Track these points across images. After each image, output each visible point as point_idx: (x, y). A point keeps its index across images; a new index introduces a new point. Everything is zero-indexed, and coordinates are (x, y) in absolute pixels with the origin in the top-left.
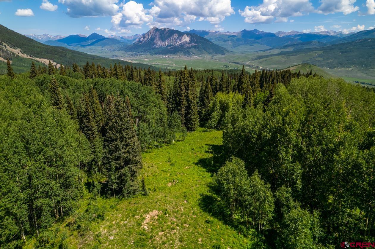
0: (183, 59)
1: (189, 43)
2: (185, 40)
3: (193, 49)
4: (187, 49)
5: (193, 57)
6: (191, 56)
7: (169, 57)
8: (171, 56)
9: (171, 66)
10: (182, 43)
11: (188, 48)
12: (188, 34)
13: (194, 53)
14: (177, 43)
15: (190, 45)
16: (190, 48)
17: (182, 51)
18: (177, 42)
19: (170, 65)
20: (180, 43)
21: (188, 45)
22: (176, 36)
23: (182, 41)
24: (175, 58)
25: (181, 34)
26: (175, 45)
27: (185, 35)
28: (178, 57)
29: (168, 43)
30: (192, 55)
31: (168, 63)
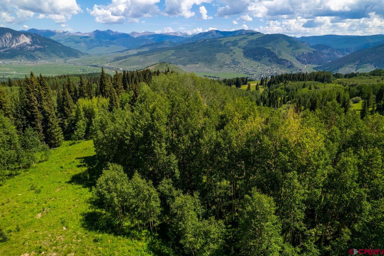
0: (27, 64)
1: (31, 46)
2: (24, 41)
3: (38, 52)
4: (30, 53)
5: (39, 61)
6: (37, 60)
7: (4, 63)
8: (8, 62)
9: (10, 74)
10: (20, 45)
11: (30, 51)
12: (27, 34)
13: (40, 57)
14: (14, 45)
15: (33, 47)
16: (33, 51)
17: (22, 54)
18: (12, 43)
19: (9, 73)
20: (17, 44)
21: (29, 47)
22: (9, 36)
23: (20, 43)
24: (14, 64)
25: (16, 34)
26: (10, 47)
27: (23, 35)
28: (19, 62)
30: (38, 59)
31: (5, 71)
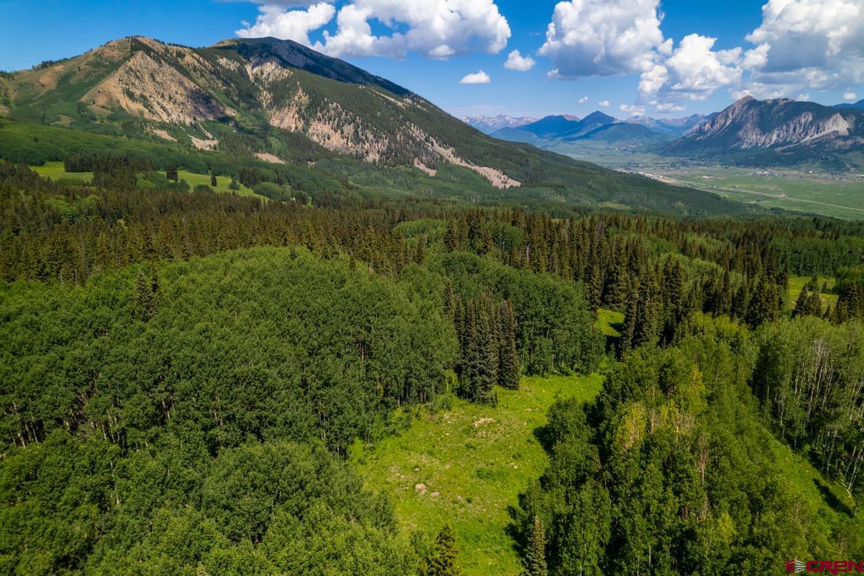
0: (817, 180)
1: (845, 138)
2: (835, 128)
3: (858, 153)
4: (835, 154)
5: (849, 175)
6: (845, 173)
7: (772, 175)
8: (778, 172)
9: (771, 199)
10: (822, 137)
11: (839, 150)
12: (845, 111)
13: (856, 166)
14: (808, 138)
15: (849, 142)
16: (846, 152)
17: (816, 157)
18: (806, 135)
19: (770, 195)
20: (816, 136)
21: (840, 143)
22: (807, 118)
23: (824, 133)
24: (789, 178)
25: (821, 113)
26: (798, 142)
27: (838, 115)
28: (802, 174)
29: (778, 136)
30: (848, 170)
31: (767, 190)
